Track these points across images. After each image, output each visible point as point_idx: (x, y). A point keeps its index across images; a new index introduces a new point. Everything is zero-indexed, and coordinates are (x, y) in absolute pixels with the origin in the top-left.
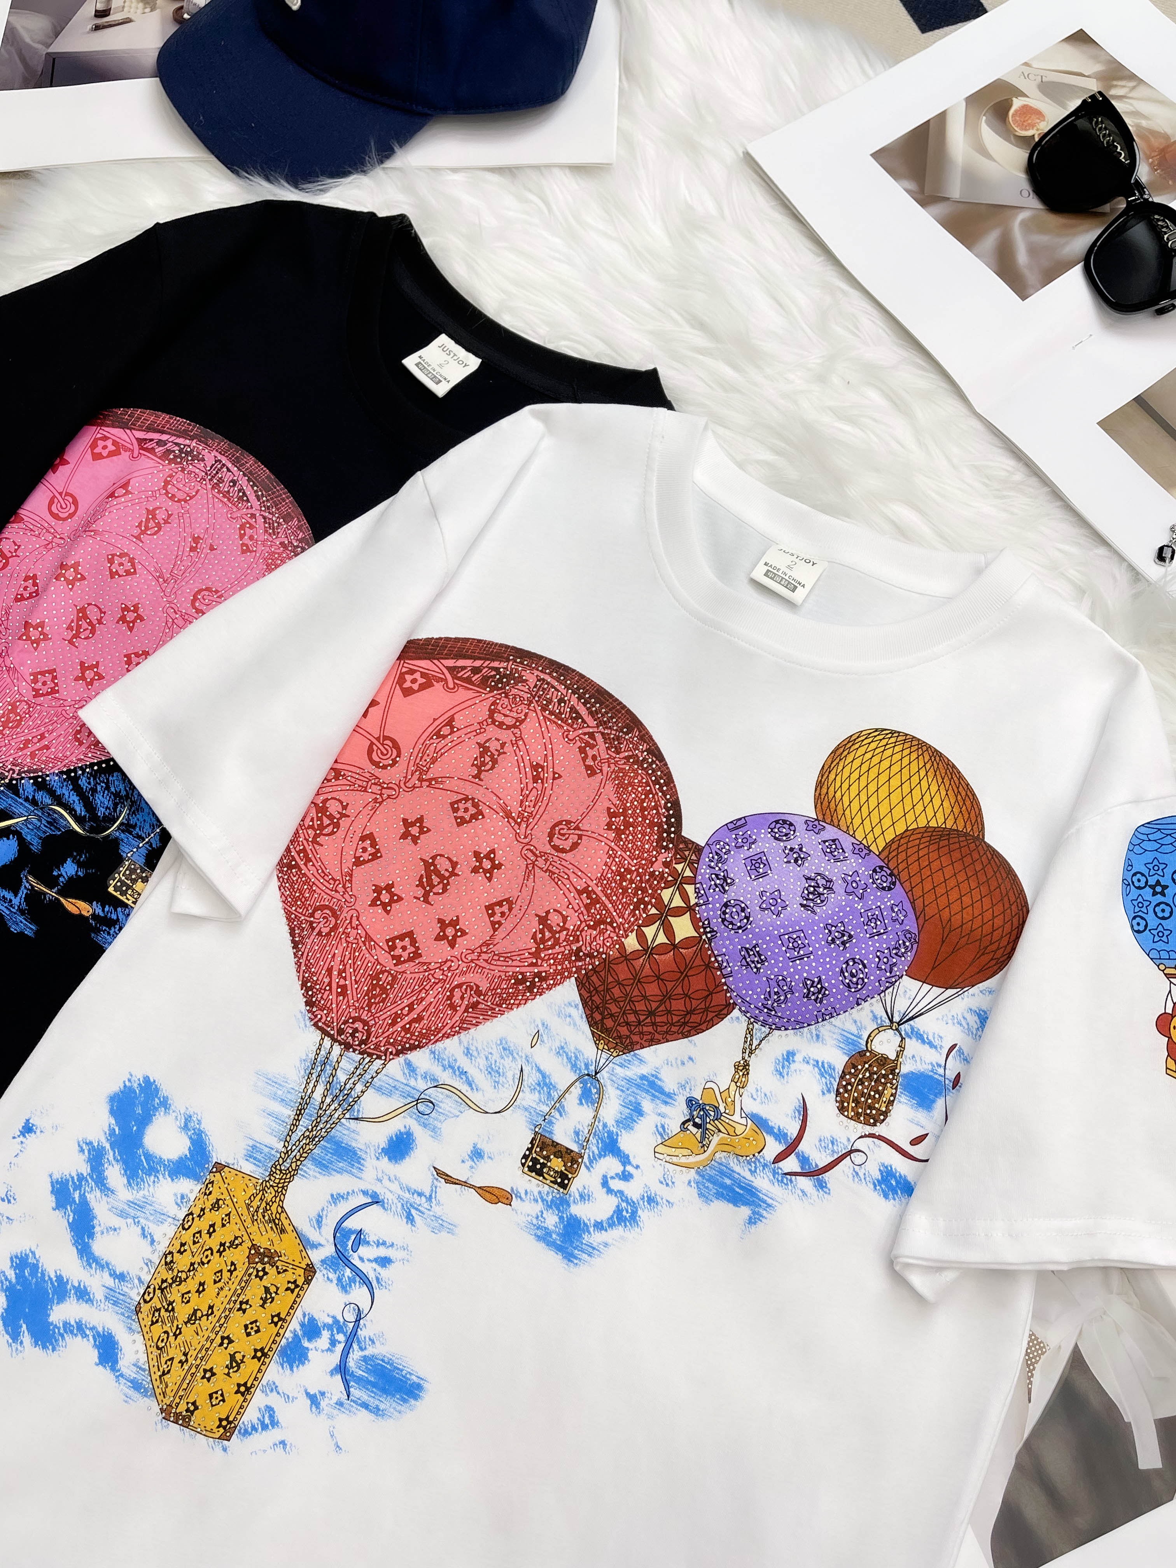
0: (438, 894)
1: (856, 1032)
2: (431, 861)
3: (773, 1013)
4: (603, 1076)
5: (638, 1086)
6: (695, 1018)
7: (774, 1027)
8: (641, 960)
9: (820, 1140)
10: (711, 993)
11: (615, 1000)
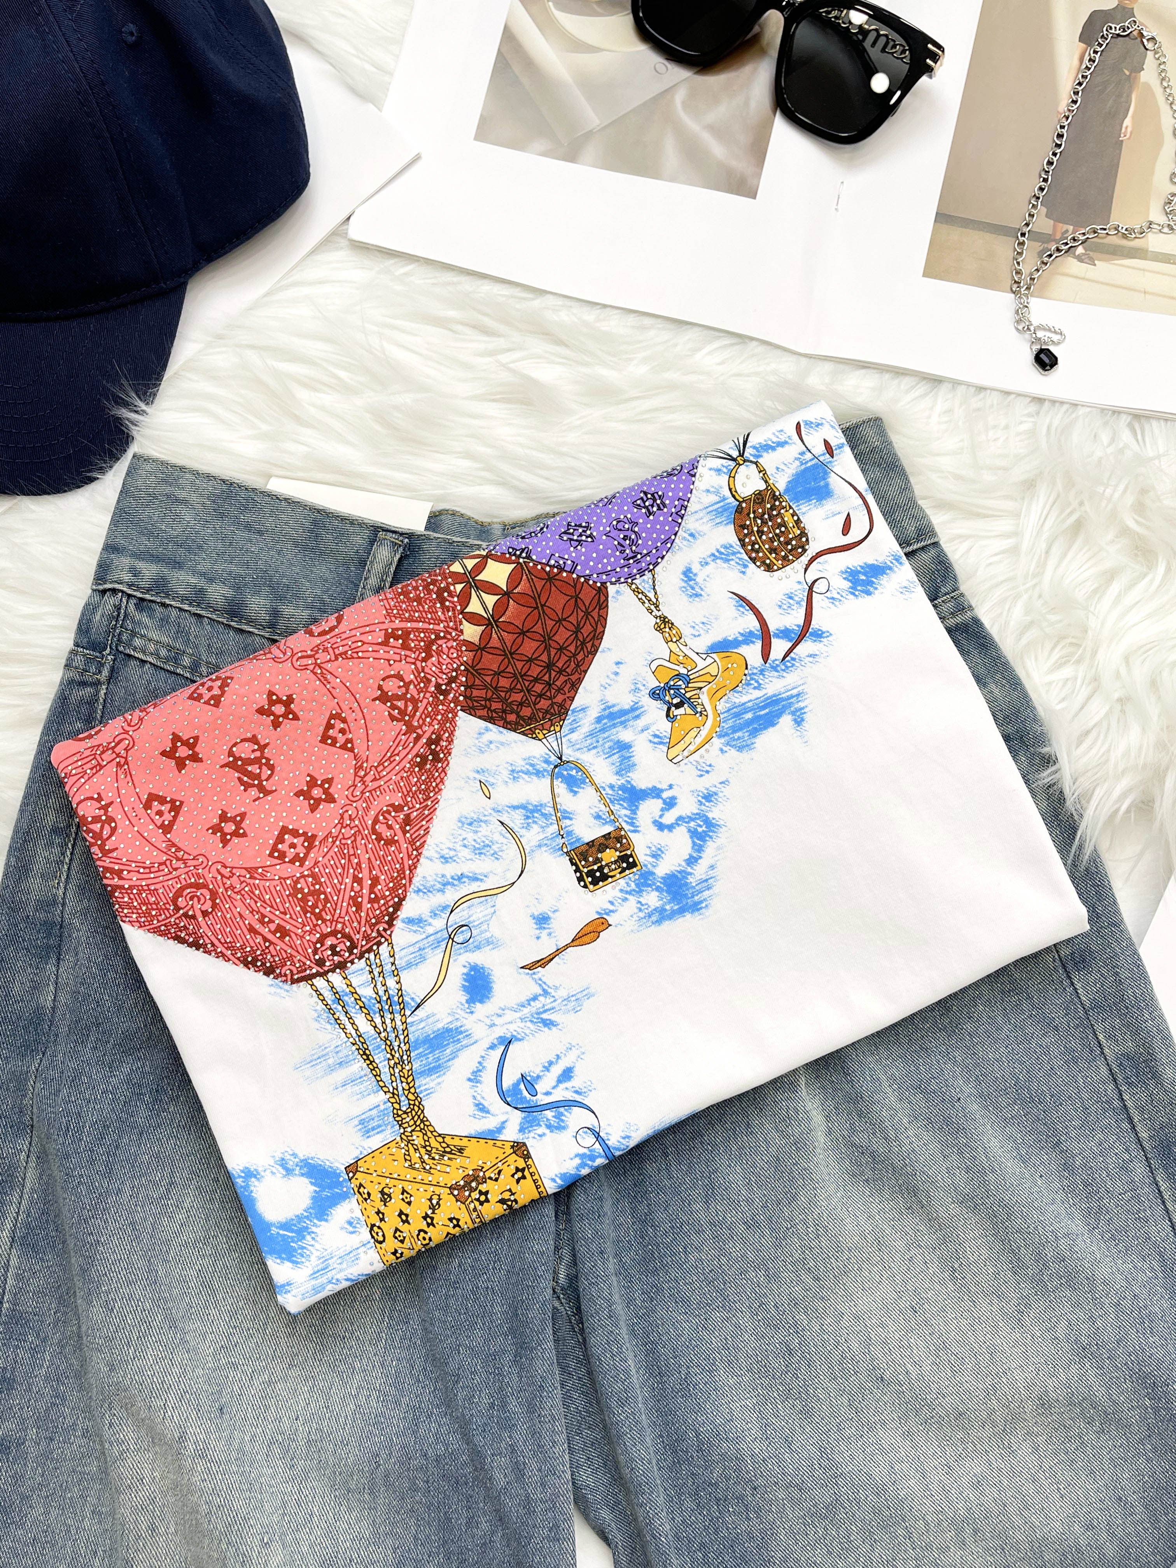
0: (270, 776)
1: (717, 499)
2: (231, 759)
3: (639, 556)
4: (569, 754)
5: (603, 730)
6: (586, 630)
7: (651, 567)
8: (494, 635)
9: (780, 606)
10: (577, 597)
11: (511, 690)
